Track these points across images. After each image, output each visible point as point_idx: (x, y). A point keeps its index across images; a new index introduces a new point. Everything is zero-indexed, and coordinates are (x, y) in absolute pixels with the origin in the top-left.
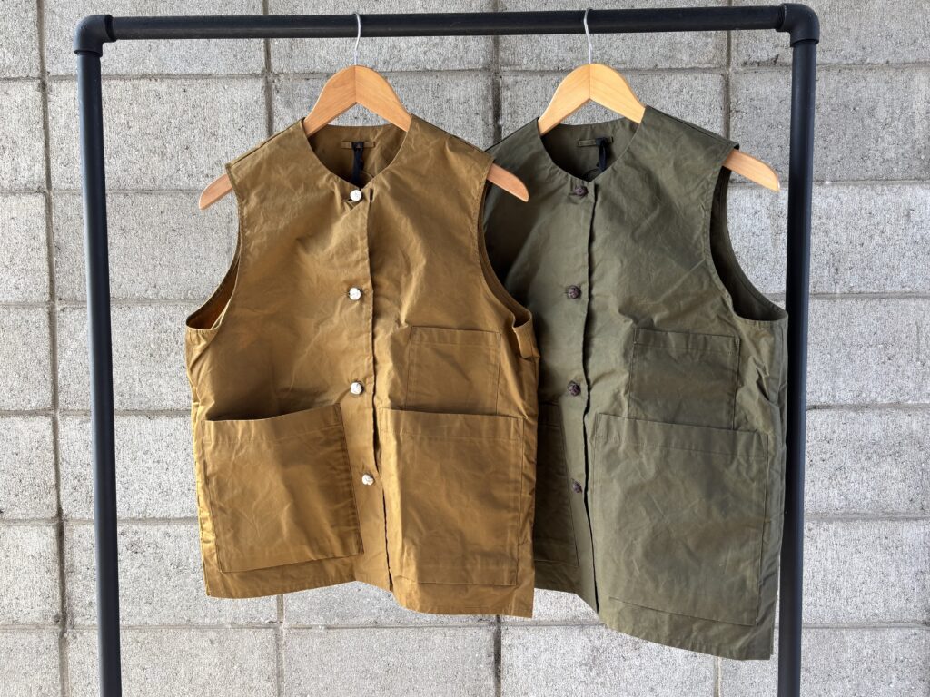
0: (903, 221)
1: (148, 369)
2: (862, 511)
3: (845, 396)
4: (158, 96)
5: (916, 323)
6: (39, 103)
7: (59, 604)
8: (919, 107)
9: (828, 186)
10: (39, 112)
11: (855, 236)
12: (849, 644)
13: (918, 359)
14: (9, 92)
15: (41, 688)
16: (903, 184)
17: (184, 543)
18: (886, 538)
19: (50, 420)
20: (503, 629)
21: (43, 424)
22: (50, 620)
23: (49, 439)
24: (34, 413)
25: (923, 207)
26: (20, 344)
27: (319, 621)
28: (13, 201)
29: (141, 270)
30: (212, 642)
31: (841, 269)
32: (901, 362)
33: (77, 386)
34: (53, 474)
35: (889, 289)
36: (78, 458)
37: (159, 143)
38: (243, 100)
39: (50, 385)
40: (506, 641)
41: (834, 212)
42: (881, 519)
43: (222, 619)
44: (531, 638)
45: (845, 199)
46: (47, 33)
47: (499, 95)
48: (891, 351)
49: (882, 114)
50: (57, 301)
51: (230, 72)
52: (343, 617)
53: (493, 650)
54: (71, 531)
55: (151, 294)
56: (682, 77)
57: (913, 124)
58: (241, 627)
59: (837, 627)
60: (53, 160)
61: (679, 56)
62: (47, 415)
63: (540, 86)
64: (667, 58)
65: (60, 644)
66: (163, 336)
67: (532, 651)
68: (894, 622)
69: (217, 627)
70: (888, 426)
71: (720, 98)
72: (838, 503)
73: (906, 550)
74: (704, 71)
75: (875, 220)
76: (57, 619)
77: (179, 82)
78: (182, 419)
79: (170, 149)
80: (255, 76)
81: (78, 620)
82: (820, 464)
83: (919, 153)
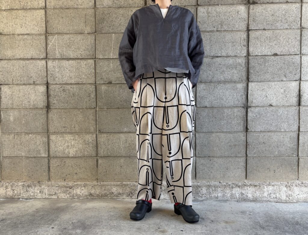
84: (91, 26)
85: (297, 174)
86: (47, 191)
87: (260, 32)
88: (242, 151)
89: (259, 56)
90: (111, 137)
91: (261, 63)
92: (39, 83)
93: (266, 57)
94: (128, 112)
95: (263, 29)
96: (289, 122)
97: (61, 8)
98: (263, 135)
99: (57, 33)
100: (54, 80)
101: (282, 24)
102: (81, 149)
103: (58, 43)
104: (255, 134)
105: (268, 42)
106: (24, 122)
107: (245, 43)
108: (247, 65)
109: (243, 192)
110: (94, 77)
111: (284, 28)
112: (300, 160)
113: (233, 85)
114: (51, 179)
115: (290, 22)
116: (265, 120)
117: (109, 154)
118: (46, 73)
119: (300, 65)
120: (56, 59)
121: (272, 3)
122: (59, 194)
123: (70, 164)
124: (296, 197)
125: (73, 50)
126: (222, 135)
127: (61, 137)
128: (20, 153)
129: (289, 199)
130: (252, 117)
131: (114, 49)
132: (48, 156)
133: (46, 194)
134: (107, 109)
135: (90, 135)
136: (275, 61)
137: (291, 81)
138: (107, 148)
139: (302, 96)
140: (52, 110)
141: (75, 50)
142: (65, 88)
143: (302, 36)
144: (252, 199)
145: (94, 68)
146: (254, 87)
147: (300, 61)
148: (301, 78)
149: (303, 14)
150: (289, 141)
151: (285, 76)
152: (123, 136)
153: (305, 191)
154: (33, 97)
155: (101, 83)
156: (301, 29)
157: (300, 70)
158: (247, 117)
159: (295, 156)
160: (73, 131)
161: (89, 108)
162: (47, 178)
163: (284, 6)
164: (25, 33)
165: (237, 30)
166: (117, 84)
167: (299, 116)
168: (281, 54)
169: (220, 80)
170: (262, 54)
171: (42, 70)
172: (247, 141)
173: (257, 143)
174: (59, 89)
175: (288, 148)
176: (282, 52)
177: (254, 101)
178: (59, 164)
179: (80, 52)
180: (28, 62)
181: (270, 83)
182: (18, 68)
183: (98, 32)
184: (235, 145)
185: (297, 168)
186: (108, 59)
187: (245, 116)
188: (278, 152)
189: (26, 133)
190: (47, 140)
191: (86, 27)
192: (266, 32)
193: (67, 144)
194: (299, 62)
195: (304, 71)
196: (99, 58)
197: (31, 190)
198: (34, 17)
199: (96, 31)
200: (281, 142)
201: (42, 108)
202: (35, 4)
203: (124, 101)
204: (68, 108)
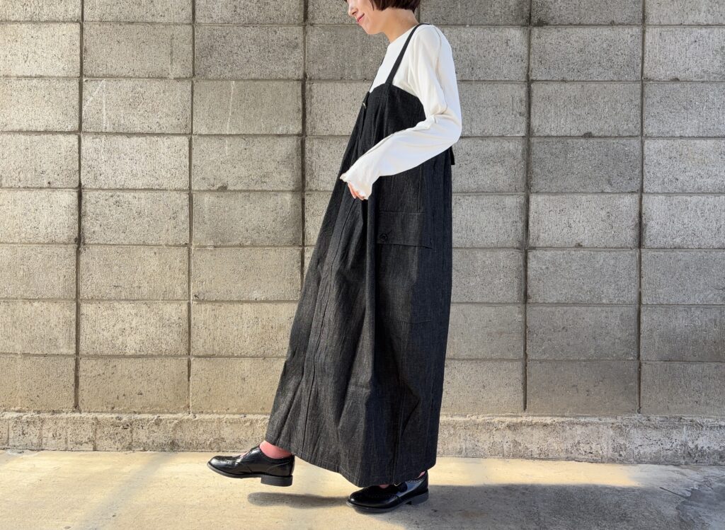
0: (504, 45)
1: (128, 112)
2: (485, 191)
3: (476, 132)
5: (511, 96)
7: (77, 232)
9: (468, 27)
11: (481, 52)
12: (479, 258)
13: (512, 114)
15: (65, 277)
16: (505, 27)
17: (143, 201)
18: (497, 204)
19: (77, 136)
20: (306, 248)
21: (73, 139)
22: (73, 241)
23: (76, 146)
24: (69, 133)
25: (514, 39)
26: (64, 97)
27: (211, 243)
28: (64, 26)
29: (126, 62)
30: (155, 253)
31: (475, 68)
32: (504, 115)
33: (92, 120)
34: (78, 165)
35: (498, 79)
39: (78, 119)
41: (471, 40)
42: (495, 194)
43: (161, 242)
45: (476, 34)
48: (499, 110)
50: (84, 77)
52: (223, 242)
54: (85, 194)
55: (131, 74)
60: (85, 7)
65: (77, 253)
66: (137, 95)
68: (502, 247)
69: (158, 246)
70: (498, 147)
72: (474, 186)
73: (507, 210)
75: (491, 45)
76: (76, 240)
78: (144, 139)
81: (87, 241)
83: (512, 12)
84: (182, 63)
85: (637, 399)
86: (69, 433)
87: (556, 86)
88: (516, 346)
89: (554, 137)
90: (223, 310)
91: (558, 151)
92: (60, 186)
93: (569, 141)
94: (261, 258)
95: (560, 79)
96: (619, 283)
97: (119, 22)
98: (563, 312)
99: (104, 77)
100: (96, 178)
101: (601, 70)
102: (154, 336)
103: (107, 98)
104: (544, 308)
105: (572, 108)
106: (22, 273)
107: (523, 109)
108: (525, 156)
109: (519, 439)
110: (188, 175)
111: (606, 79)
112: (644, 367)
113: (497, 199)
114: (81, 406)
115: (619, 67)
116: (567, 279)
117: (217, 349)
118: (77, 163)
119: (640, 160)
120: (102, 132)
121: (580, 25)
122: (97, 443)
123: (127, 373)
124: (636, 452)
125: (142, 115)
126: (473, 309)
127: (107, 309)
128: (12, 343)
129: (620, 455)
130: (537, 271)
131: (233, 113)
132: (75, 352)
133: (69, 441)
134: (215, 247)
135: (175, 305)
136: (588, 148)
137: (622, 193)
138: (212, 336)
139: (646, 225)
140: (88, 248)
141: (146, 114)
142: (121, 198)
143: (646, 96)
144: (537, 456)
145: (188, 154)
146: (541, 204)
147: (639, 150)
148: (644, 187)
149: (647, 49)
150: (619, 326)
151: (609, 182)
152: (249, 309)
153: (655, 439)
154: (45, 218)
155: (202, 189)
156: (642, 81)
157: (640, 169)
158: (526, 271)
159: (632, 358)
160: (136, 296)
161: (174, 246)
162: (72, 404)
163: (606, 32)
164: (34, 75)
165: (506, 79)
166: (240, 191)
167: (640, 270)
168: (600, 135)
169: (467, 187)
170: (559, 134)
171: (69, 158)
172: (528, 324)
173: (550, 330)
174: (106, 200)
175: (617, 340)
176: (601, 130)
177: (542, 235)
178: (101, 372)
179: (158, 120)
180: (36, 138)
181: (578, 197)
182: (15, 152)
183: (198, 77)
184: (501, 333)
185: (637, 386)
186: (220, 136)
187: (521, 269)
188: (595, 350)
189: (25, 299)
190: (74, 316)
191: (172, 63)
192: (567, 85)
193: (120, 326)
194: (637, 153)
195: (649, 172)
196: (199, 132)
197: (33, 431)
199: (194, 75)
200: (602, 328)
201: (67, 242)
202: (59, 12)
203: (253, 230)
204: (126, 243)
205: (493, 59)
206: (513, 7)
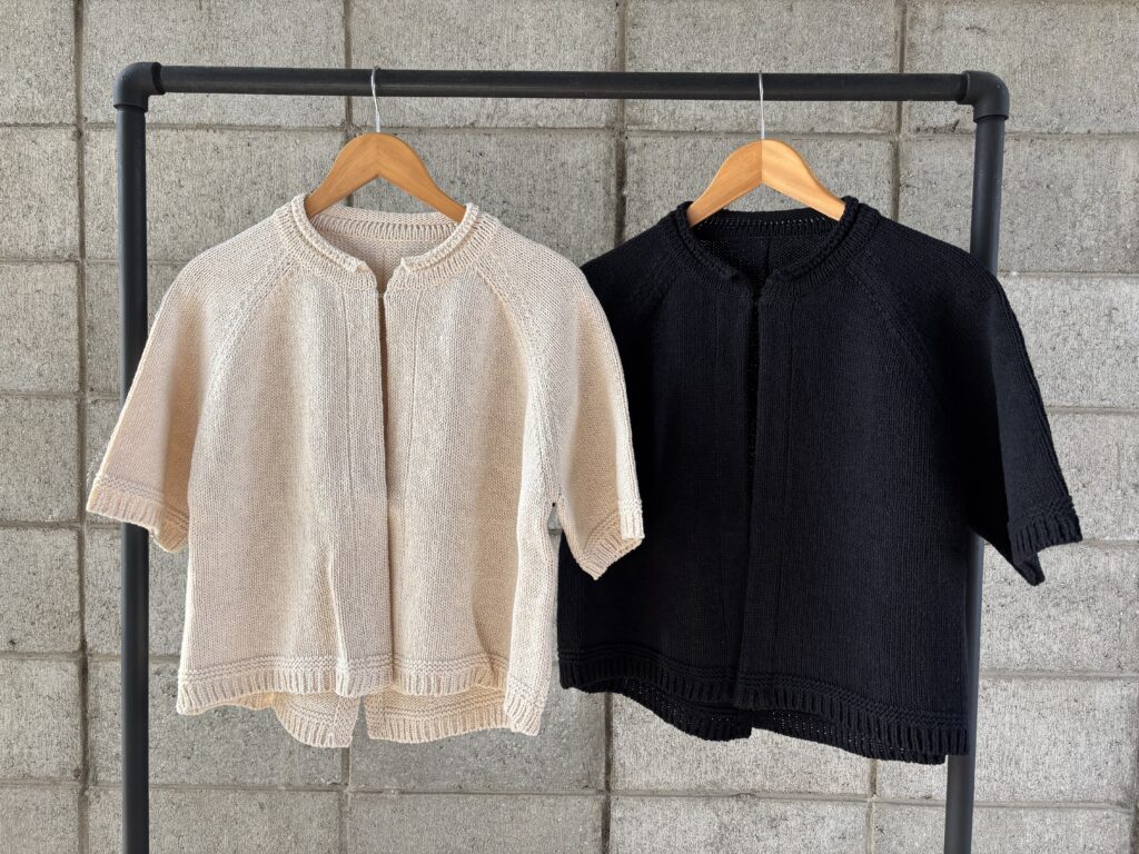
0: (1103, 322)
2: (1047, 668)
4: (216, 150)
5: (1117, 445)
6: (72, 155)
7: (80, 756)
8: (1125, 186)
9: (1015, 277)
10: (73, 165)
11: (1046, 338)
12: (1028, 827)
13: (1118, 488)
14: (38, 140)
16: (1105, 278)
18: (1076, 701)
19: (74, 534)
20: (613, 799)
21: (66, 539)
22: (69, 774)
23: (73, 558)
24: (56, 526)
25: (1127, 306)
26: (41, 442)
27: (391, 784)
28: (38, 271)
30: (262, 806)
32: (1098, 490)
34: (77, 604)
35: (1084, 403)
36: (107, 581)
37: (217, 204)
38: (317, 157)
39: (75, 493)
40: (616, 814)
42: (1071, 678)
43: (276, 781)
44: (646, 810)
45: (1034, 293)
46: (85, 71)
47: (624, 159)
49: (1081, 194)
50: (88, 393)
51: (303, 124)
52: (420, 780)
53: (599, 824)
54: (97, 668)
56: (842, 144)
57: (1118, 206)
58: (297, 790)
59: (1014, 806)
60: (88, 223)
61: (840, 119)
62: (71, 528)
63: (673, 149)
64: (825, 121)
65: (80, 804)
67: (646, 827)
68: (1083, 801)
69: (269, 789)
70: (1081, 566)
71: (888, 170)
72: (1019, 657)
74: (870, 136)
75: (1070, 320)
76: (77, 773)
77: (241, 134)
79: (229, 214)
80: (333, 128)
81: (102, 776)
82: (998, 610)
83: (1125, 240)
92: (36, 650)
94: (508, 817)
113: (1073, 688)
118: (77, 595)
134: (402, 792)
140: (106, 792)
161: (308, 787)
165: (1103, 403)
169: (1003, 660)
171: (58, 584)
198: (20, 300)
201: (52, 775)
202: (26, 234)
203: (490, 753)
204: (193, 781)
205: (1075, 355)
206: (1126, 231)
